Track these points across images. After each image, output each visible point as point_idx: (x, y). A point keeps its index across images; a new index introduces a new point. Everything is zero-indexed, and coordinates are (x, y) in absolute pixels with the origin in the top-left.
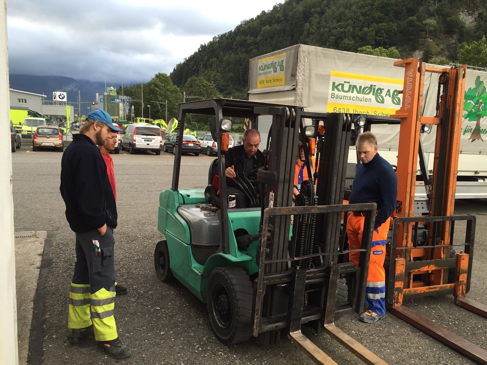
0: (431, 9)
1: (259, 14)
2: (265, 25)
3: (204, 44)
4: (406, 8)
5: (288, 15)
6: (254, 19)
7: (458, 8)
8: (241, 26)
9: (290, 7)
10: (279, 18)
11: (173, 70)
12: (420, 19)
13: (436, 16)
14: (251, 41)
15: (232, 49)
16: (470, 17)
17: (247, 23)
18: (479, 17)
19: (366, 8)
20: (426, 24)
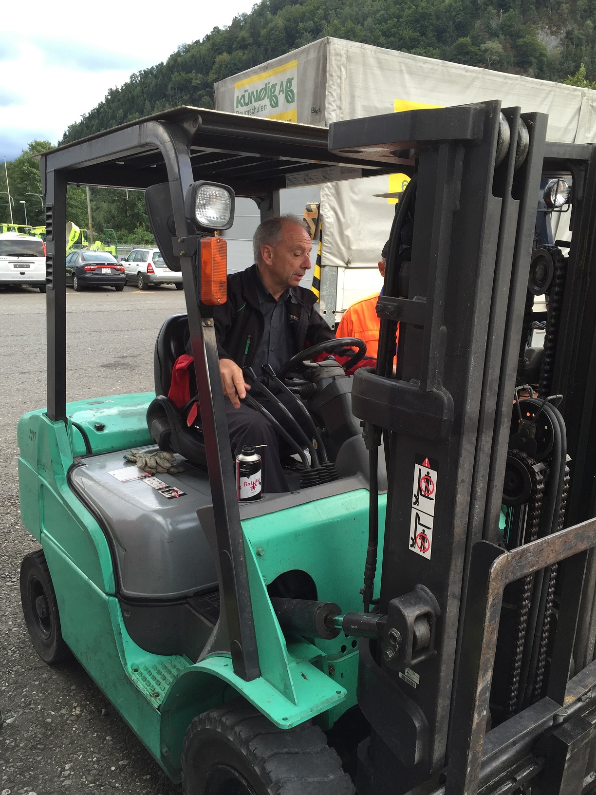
0: (494, 24)
1: (209, 33)
2: (221, 53)
3: (114, 89)
4: (454, 23)
5: (259, 34)
6: (201, 42)
7: (534, 23)
8: (178, 54)
9: (262, 20)
10: (244, 39)
11: (63, 136)
12: (476, 42)
13: (501, 35)
14: (198, 82)
15: (165, 96)
16: (553, 37)
17: (188, 49)
18: (567, 37)
19: (389, 22)
20: (486, 50)
